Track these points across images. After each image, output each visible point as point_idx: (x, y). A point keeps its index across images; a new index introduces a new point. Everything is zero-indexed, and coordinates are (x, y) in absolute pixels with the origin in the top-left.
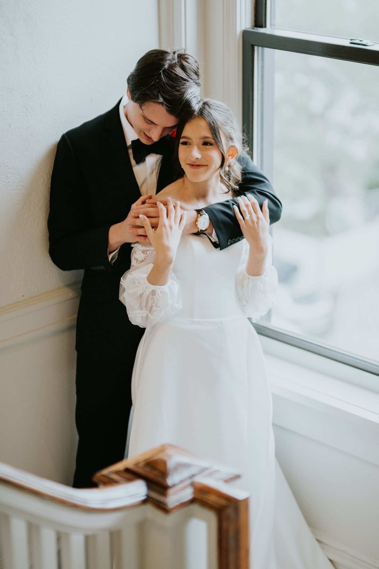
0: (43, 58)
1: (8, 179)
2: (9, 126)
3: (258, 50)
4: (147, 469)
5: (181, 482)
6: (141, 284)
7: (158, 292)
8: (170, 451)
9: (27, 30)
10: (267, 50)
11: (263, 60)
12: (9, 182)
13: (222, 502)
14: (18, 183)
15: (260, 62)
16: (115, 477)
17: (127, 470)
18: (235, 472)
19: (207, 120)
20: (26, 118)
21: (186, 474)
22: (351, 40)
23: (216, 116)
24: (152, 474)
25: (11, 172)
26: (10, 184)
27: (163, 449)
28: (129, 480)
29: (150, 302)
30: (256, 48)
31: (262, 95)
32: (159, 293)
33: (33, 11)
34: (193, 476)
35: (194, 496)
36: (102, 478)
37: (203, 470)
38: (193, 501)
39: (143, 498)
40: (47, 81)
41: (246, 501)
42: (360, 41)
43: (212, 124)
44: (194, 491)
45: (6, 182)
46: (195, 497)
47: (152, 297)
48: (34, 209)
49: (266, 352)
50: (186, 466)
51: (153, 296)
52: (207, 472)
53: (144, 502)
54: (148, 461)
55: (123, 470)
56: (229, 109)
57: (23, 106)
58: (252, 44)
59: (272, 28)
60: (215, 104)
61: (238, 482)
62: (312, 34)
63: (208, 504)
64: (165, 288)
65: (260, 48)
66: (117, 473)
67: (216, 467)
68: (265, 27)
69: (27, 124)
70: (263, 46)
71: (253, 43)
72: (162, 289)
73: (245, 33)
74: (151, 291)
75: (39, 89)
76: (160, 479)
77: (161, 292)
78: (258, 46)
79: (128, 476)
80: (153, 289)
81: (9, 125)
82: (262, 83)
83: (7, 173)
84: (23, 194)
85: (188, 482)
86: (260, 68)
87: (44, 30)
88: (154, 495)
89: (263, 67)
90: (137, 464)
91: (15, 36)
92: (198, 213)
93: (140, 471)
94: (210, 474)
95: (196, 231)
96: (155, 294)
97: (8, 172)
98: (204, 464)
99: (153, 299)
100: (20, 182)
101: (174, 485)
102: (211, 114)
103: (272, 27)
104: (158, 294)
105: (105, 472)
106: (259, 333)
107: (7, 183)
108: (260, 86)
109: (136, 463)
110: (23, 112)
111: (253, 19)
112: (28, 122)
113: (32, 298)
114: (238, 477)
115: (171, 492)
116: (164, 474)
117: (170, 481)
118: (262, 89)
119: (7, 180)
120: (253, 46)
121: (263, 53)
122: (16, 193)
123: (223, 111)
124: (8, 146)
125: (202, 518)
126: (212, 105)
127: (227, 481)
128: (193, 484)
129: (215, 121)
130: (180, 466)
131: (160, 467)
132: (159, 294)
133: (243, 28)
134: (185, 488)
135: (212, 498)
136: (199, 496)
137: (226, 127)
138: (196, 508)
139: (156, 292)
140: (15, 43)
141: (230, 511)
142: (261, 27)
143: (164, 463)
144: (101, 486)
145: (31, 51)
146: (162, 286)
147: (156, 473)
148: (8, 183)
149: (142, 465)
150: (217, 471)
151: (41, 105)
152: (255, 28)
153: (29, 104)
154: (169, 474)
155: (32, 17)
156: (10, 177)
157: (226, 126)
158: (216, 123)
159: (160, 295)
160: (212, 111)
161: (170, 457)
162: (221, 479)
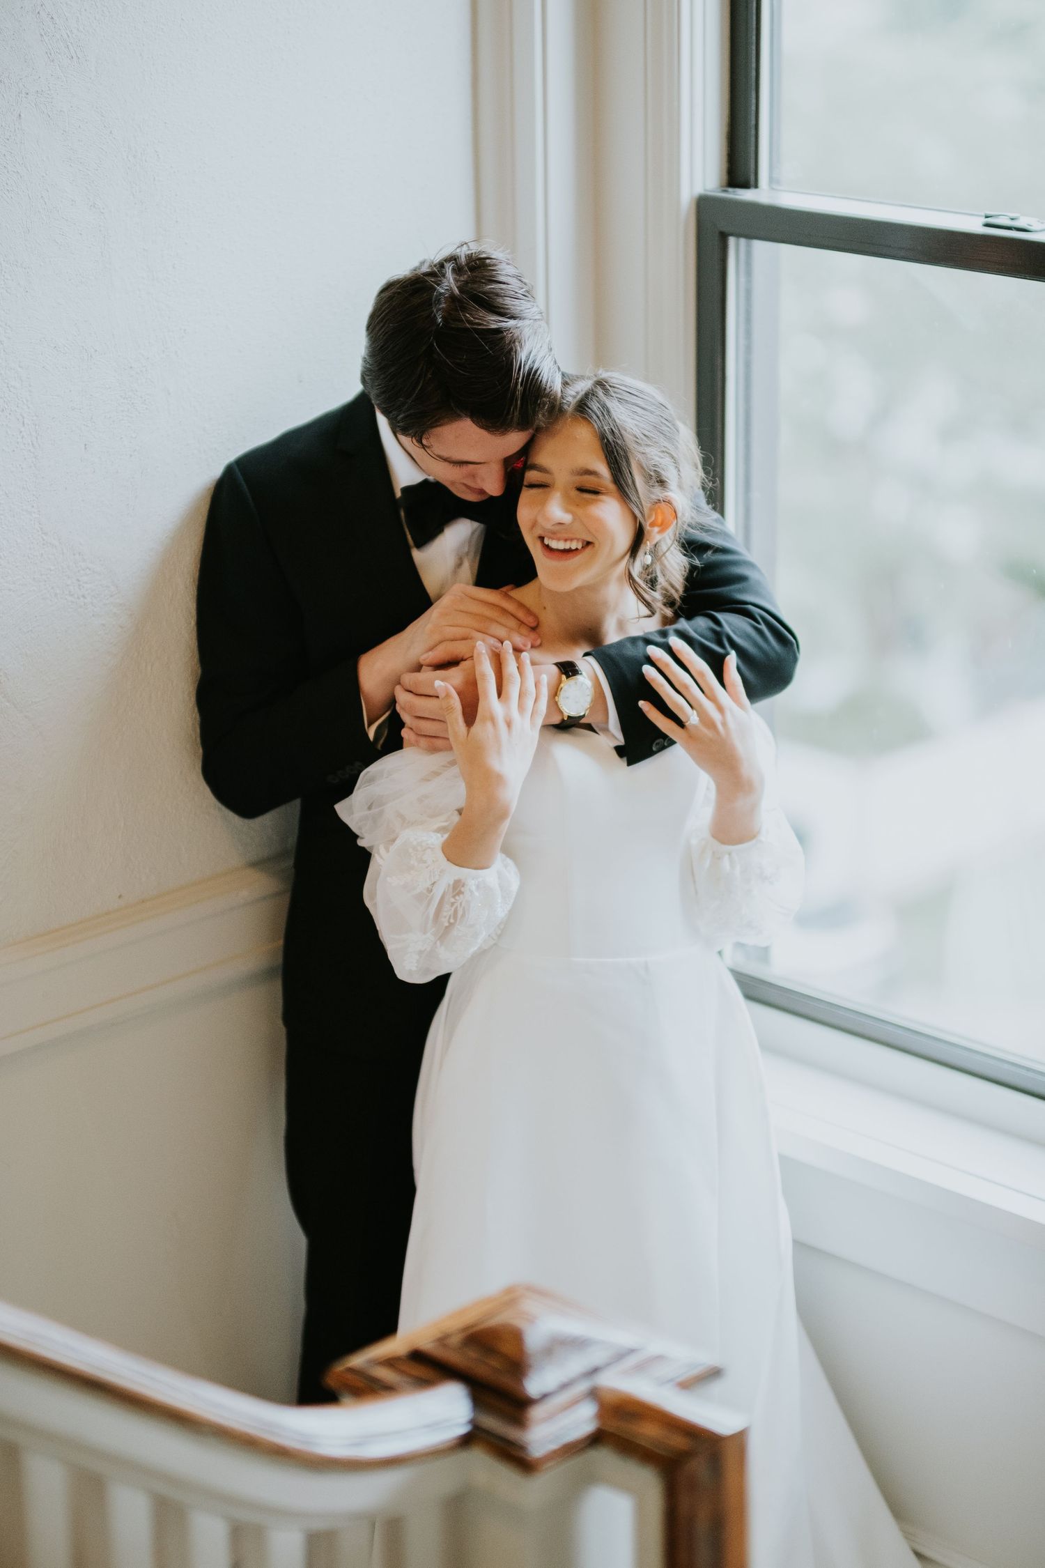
0: (174, 267)
1: (81, 587)
2: (86, 448)
3: (737, 246)
4: (472, 1354)
5: (564, 1386)
6: (425, 862)
7: (472, 884)
8: (530, 1305)
9: (134, 195)
10: (760, 246)
11: (749, 273)
12: (83, 596)
13: (678, 1442)
14: (108, 599)
15: (742, 280)
16: (384, 1374)
17: (417, 1357)
18: (706, 1359)
19: (596, 426)
20: (129, 426)
21: (574, 1365)
22: (987, 217)
23: (620, 417)
24: (485, 1368)
25: (90, 569)
26: (86, 600)
27: (511, 1297)
28: (424, 1383)
29: (447, 911)
30: (732, 241)
31: (748, 365)
32: (474, 888)
33: (147, 145)
34: (595, 1371)
35: (598, 1426)
36: (350, 1376)
37: (622, 1355)
38: (596, 1439)
39: (463, 1430)
40: (185, 330)
41: (740, 1439)
42: (1012, 219)
43: (610, 437)
44: (599, 1410)
45: (76, 596)
46: (603, 1428)
47: (453, 900)
48: (149, 668)
49: (770, 1048)
50: (576, 1344)
51: (454, 897)
52: (632, 1361)
53: (466, 1441)
54: (471, 1331)
55: (407, 1356)
56: (663, 401)
57: (121, 396)
58: (722, 229)
59: (773, 189)
60: (626, 386)
61: (716, 1388)
62: (881, 203)
63: (639, 1445)
64: (489, 876)
65: (743, 241)
66: (390, 1362)
67: (655, 1347)
68: (756, 186)
69: (131, 442)
70: (750, 237)
71: (725, 229)
72: (480, 879)
73: (704, 205)
74: (452, 883)
75: (163, 351)
76: (505, 1381)
77: (478, 887)
78: (738, 236)
79: (420, 1371)
80: (456, 878)
81: (85, 445)
82: (748, 333)
83: (79, 571)
84: (121, 627)
85: (583, 1387)
86: (742, 294)
87: (176, 195)
88: (491, 1422)
89: (749, 292)
90: (442, 1340)
91: (102, 211)
92: (561, 671)
93: (454, 1358)
94: (641, 1368)
95: (556, 720)
96: (460, 893)
97: (83, 570)
98: (623, 1338)
99: (454, 907)
100: (111, 596)
101: (545, 1396)
102: (608, 412)
103: (774, 187)
104: (470, 890)
105: (358, 1360)
106: (749, 997)
107: (78, 598)
108: (742, 342)
109: (439, 1335)
110: (123, 411)
111: (725, 166)
112: (136, 438)
113: (143, 901)
114: (714, 1374)
115: (536, 1413)
116: (518, 1366)
117: (534, 1385)
118: (749, 349)
119: (80, 589)
120: (724, 237)
121: (749, 254)
122: (104, 625)
123: (644, 406)
124: (83, 501)
125: (621, 1486)
126: (616, 390)
127: (687, 1385)
128: (594, 1394)
129: (618, 429)
130: (561, 1345)
131: (507, 1348)
132: (471, 892)
133: (699, 190)
134: (575, 1402)
135: (649, 1432)
136: (613, 1426)
137: (648, 450)
138: (604, 1457)
139: (463, 886)
140: (100, 231)
141: (698, 1467)
142: (746, 185)
143: (516, 1336)
144: (347, 1400)
145: (144, 249)
146: (480, 871)
147: (495, 1363)
148: (82, 599)
149: (455, 1340)
150: (659, 1358)
151: (169, 394)
152: (730, 190)
153: (137, 391)
154: (530, 1366)
155: (146, 161)
156: (86, 583)
157: (648, 445)
158: (621, 435)
159: (477, 894)
160: (612, 404)
161: (532, 1320)
162: (671, 1380)
